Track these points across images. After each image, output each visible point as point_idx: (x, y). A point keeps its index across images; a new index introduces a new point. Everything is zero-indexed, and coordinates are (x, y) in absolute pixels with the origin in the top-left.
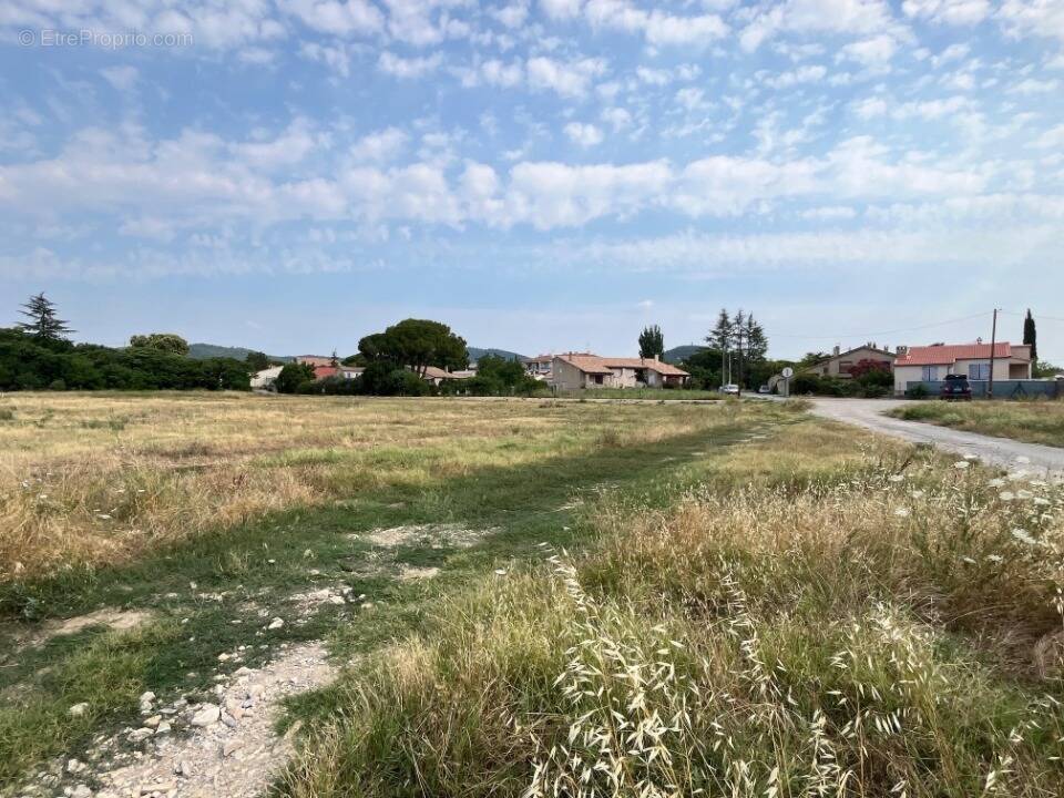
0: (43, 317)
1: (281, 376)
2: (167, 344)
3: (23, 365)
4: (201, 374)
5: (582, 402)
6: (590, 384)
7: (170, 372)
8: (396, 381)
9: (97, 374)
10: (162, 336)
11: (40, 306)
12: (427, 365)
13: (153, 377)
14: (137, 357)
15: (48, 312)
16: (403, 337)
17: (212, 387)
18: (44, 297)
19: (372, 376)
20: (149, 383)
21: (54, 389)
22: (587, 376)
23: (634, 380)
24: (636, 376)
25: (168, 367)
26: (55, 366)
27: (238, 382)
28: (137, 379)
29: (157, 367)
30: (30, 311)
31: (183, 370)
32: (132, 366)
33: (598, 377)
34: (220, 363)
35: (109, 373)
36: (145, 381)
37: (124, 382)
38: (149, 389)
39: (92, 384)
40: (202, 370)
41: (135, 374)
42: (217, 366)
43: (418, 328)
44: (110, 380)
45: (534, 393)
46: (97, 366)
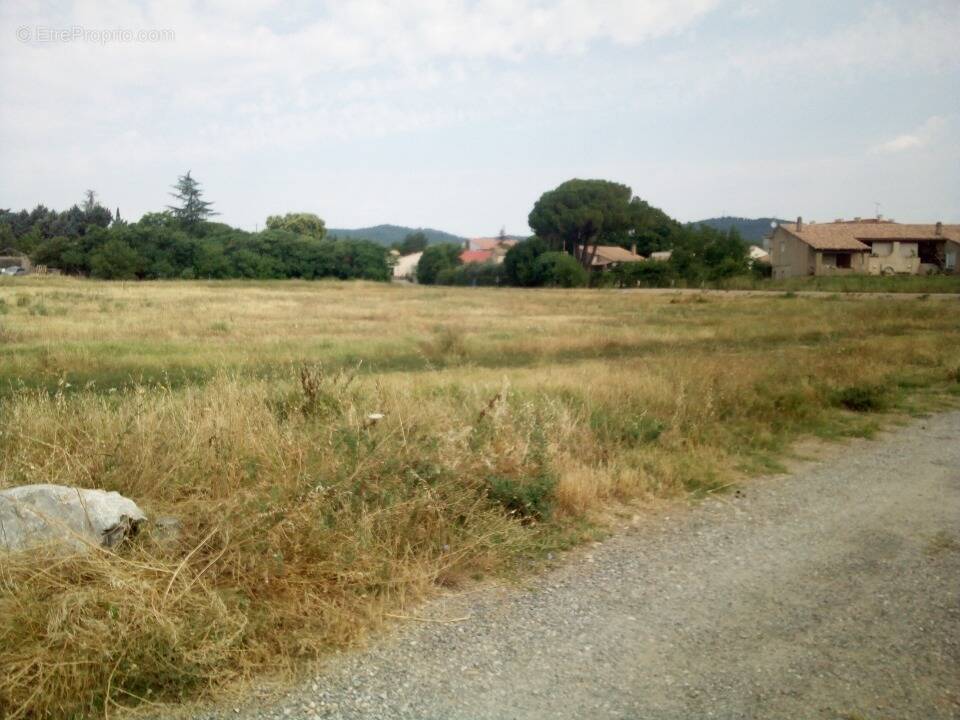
0: (190, 199)
1: (421, 262)
2: (301, 226)
3: (159, 251)
4: (331, 261)
5: (789, 296)
6: (825, 268)
7: (299, 260)
8: (545, 267)
9: (226, 261)
10: (297, 216)
11: (188, 187)
12: (596, 244)
13: (281, 265)
14: (266, 241)
15: (195, 193)
16: (560, 206)
17: (344, 277)
18: (191, 176)
19: (515, 262)
20: (278, 271)
21: (185, 278)
22: (819, 256)
23: (917, 261)
24: (920, 254)
25: (298, 253)
26: (188, 253)
27: (371, 269)
28: (265, 267)
29: (287, 252)
30: (179, 193)
31: (313, 256)
32: (262, 252)
33: (842, 257)
34: (354, 247)
35: (238, 260)
36: (273, 269)
37: (251, 271)
38: (277, 278)
39: (220, 273)
40: (332, 255)
41: (265, 261)
42: (350, 250)
43: (581, 192)
44: (240, 268)
45: (725, 283)
46: (227, 253)
